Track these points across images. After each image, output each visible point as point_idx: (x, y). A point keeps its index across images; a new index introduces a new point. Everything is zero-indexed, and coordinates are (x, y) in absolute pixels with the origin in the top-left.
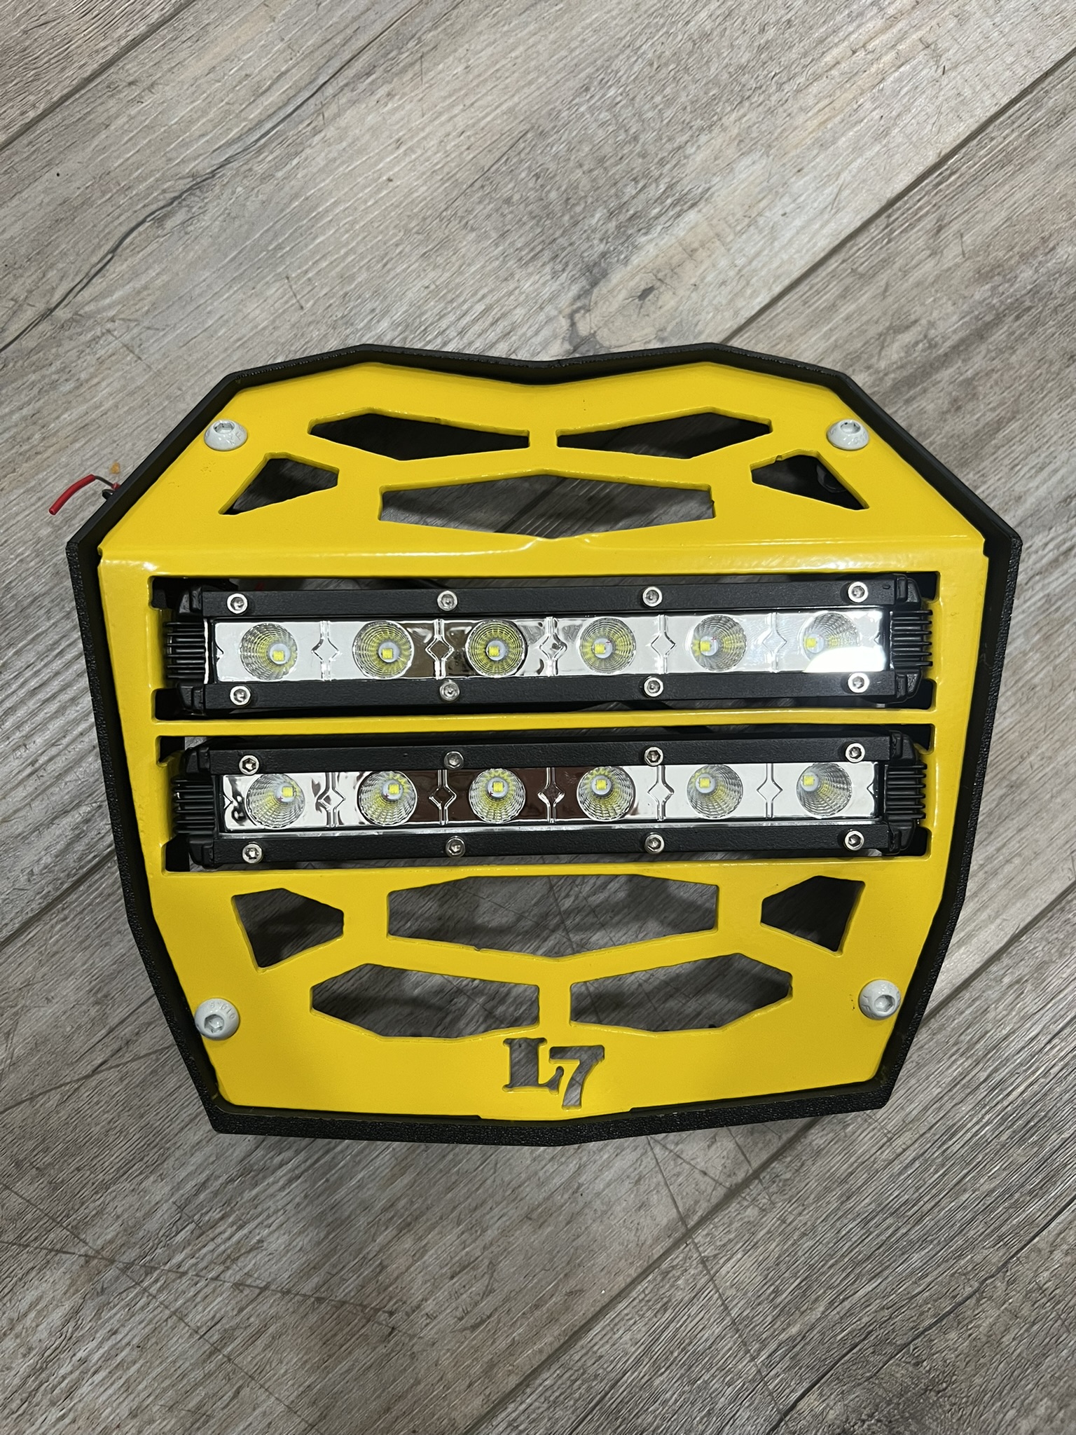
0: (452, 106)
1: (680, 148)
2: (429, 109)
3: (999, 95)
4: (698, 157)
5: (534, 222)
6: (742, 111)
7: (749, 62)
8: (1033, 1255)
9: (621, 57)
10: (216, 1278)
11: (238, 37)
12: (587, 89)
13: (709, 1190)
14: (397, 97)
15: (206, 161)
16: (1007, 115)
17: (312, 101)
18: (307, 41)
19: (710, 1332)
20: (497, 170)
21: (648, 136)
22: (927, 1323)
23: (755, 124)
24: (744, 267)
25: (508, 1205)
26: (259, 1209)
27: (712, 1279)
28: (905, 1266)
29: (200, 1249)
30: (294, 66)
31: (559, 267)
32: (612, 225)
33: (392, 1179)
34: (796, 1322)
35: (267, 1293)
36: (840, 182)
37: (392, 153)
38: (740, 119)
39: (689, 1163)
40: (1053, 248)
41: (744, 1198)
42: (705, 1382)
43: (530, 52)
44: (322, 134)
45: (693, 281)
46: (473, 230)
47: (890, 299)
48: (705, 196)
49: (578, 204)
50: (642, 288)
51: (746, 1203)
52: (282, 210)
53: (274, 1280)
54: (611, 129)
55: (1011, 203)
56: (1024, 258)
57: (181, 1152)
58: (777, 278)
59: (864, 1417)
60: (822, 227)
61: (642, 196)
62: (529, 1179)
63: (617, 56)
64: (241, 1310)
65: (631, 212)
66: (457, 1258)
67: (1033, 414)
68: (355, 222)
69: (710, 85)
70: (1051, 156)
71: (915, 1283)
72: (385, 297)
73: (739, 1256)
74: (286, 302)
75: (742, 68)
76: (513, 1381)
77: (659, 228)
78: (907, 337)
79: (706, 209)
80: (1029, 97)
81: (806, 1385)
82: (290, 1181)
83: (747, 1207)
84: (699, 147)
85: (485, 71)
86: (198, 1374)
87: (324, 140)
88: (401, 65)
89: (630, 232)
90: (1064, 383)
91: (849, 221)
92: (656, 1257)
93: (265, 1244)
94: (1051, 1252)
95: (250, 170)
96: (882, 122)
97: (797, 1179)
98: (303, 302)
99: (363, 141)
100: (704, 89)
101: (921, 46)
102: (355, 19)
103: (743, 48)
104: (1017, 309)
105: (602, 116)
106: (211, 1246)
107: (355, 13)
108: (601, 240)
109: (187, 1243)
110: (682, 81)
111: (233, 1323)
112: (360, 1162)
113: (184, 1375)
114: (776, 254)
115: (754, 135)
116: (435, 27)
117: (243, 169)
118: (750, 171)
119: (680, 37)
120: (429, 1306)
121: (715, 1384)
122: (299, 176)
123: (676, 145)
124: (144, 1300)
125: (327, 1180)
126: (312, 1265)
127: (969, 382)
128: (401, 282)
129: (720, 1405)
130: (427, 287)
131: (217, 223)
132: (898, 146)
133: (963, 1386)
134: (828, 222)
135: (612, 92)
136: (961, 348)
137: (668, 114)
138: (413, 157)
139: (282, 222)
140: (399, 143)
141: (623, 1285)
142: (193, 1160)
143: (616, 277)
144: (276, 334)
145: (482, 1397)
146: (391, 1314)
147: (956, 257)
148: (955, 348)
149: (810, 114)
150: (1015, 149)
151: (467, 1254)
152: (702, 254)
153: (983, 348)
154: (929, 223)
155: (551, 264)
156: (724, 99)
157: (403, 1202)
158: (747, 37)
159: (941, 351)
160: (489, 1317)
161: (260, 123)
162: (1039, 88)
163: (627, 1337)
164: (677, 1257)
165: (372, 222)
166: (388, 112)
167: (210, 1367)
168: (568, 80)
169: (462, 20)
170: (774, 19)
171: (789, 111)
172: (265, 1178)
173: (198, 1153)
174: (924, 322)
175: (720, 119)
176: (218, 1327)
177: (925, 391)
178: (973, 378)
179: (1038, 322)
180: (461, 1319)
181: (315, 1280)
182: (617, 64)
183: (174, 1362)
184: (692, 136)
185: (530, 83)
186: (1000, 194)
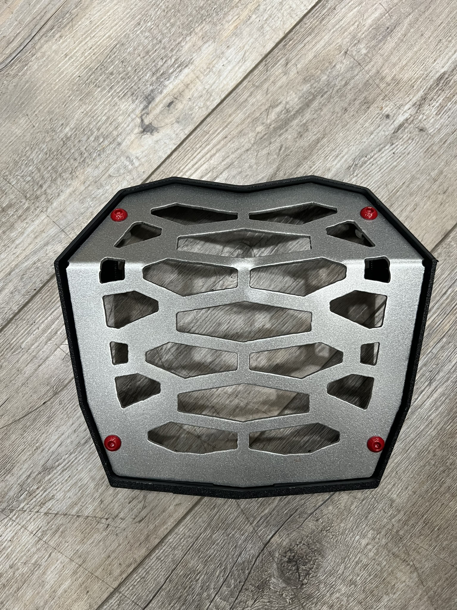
0: (86, 38)
1: (179, 43)
2: (77, 40)
4: (186, 47)
5: (123, 81)
6: (202, 26)
10: (38, 512)
12: (139, 24)
17: (30, 43)
19: (233, 515)
20: (106, 61)
21: (166, 40)
22: (320, 504)
24: (209, 89)
26: (52, 484)
31: (135, 98)
32: (154, 78)
34: (267, 508)
35: (58, 516)
36: (245, 49)
37: (64, 60)
38: (202, 29)
40: (335, 66)
42: (233, 535)
43: (115, 12)
45: (189, 97)
46: (99, 87)
47: (269, 95)
48: (191, 62)
49: (140, 71)
50: (169, 101)
52: (22, 88)
54: (150, 39)
56: (323, 71)
57: (19, 464)
58: (222, 92)
59: (298, 543)
60: (239, 68)
61: (166, 65)
64: (48, 523)
65: (162, 72)
67: (332, 135)
68: (52, 89)
72: (67, 118)
74: (28, 125)
76: (157, 541)
77: (173, 77)
78: (278, 109)
79: (192, 67)
81: (273, 533)
82: (63, 471)
84: (186, 43)
85: (98, 22)
86: (34, 549)
87: (36, 58)
89: (162, 80)
90: (343, 120)
91: (249, 65)
95: (9, 74)
98: (34, 124)
104: (321, 92)
105: (146, 34)
107: (44, 6)
108: (151, 85)
109: (25, 499)
111: (46, 529)
113: (29, 550)
114: (222, 82)
115: (209, 34)
117: (5, 74)
118: (208, 49)
120: (122, 515)
121: (237, 535)
123: (177, 42)
124: (11, 523)
127: (304, 124)
128: (72, 112)
129: (239, 543)
130: (83, 112)
132: (267, 32)
133: (337, 527)
134: (241, 66)
135: (149, 24)
136: (300, 111)
138: (72, 60)
139: (23, 93)
140: (66, 55)
142: (24, 467)
143: (157, 100)
144: (25, 138)
145: (145, 548)
146: (107, 519)
147: (294, 74)
148: (297, 111)
149: (230, 23)
150: (316, 27)
152: (192, 86)
153: (309, 110)
154: (283, 61)
155: (131, 97)
159: (292, 113)
160: (145, 517)
161: (11, 54)
163: (200, 520)
165: (58, 89)
167: (39, 546)
168: (131, 21)
172: (53, 471)
173: (26, 464)
174: (284, 102)
175: (194, 30)
176: (40, 530)
177: (287, 130)
178: (306, 123)
179: (330, 97)
180: (134, 519)
181: (76, 509)
183: (25, 545)
184: (183, 38)
185: (116, 24)
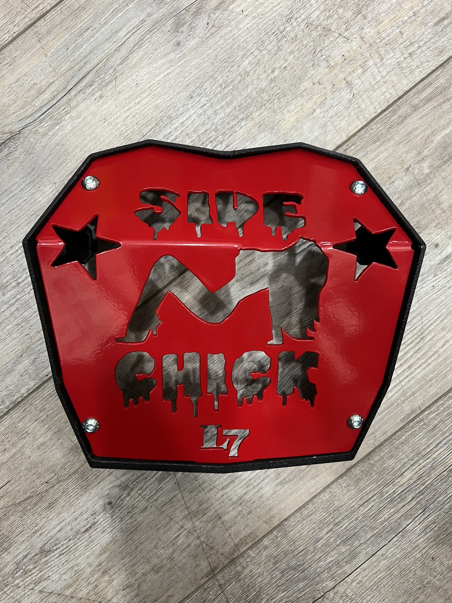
3: (378, 107)
7: (266, 87)
8: (345, 584)
9: (207, 82)
11: (30, 64)
13: (224, 560)
14: (104, 98)
15: (17, 125)
16: (381, 117)
18: (62, 68)
23: (266, 118)
25: (145, 565)
27: (223, 591)
28: (296, 587)
29: (25, 579)
30: (56, 80)
33: (101, 555)
39: (216, 550)
41: (237, 563)
44: (70, 114)
51: (237, 565)
53: (55, 590)
55: (377, 160)
62: (154, 555)
63: (206, 81)
66: (125, 583)
69: (248, 98)
70: (397, 138)
71: (300, 593)
73: (234, 583)
75: (262, 90)
80: (391, 109)
83: (238, 566)
88: (106, 82)
92: (202, 584)
93: (51, 578)
94: (352, 583)
96: (324, 118)
97: (258, 557)
99: (89, 119)
100: (245, 99)
101: (344, 82)
102: (85, 57)
103: (263, 80)
106: (30, 578)
110: (235, 95)
112: (88, 548)
116: (122, 63)
119: (235, 74)
122: (59, 134)
125: (75, 555)
126: (69, 585)
131: (22, 156)
137: (228, 110)
141: (189, 594)
151: (129, 582)
156: (253, 105)
157: (104, 563)
158: (266, 75)
162: (396, 105)
164: (210, 584)
166: (100, 105)
169: (135, 60)
170: (279, 65)
171: (282, 112)
182: (206, 85)
186: (373, 156)
